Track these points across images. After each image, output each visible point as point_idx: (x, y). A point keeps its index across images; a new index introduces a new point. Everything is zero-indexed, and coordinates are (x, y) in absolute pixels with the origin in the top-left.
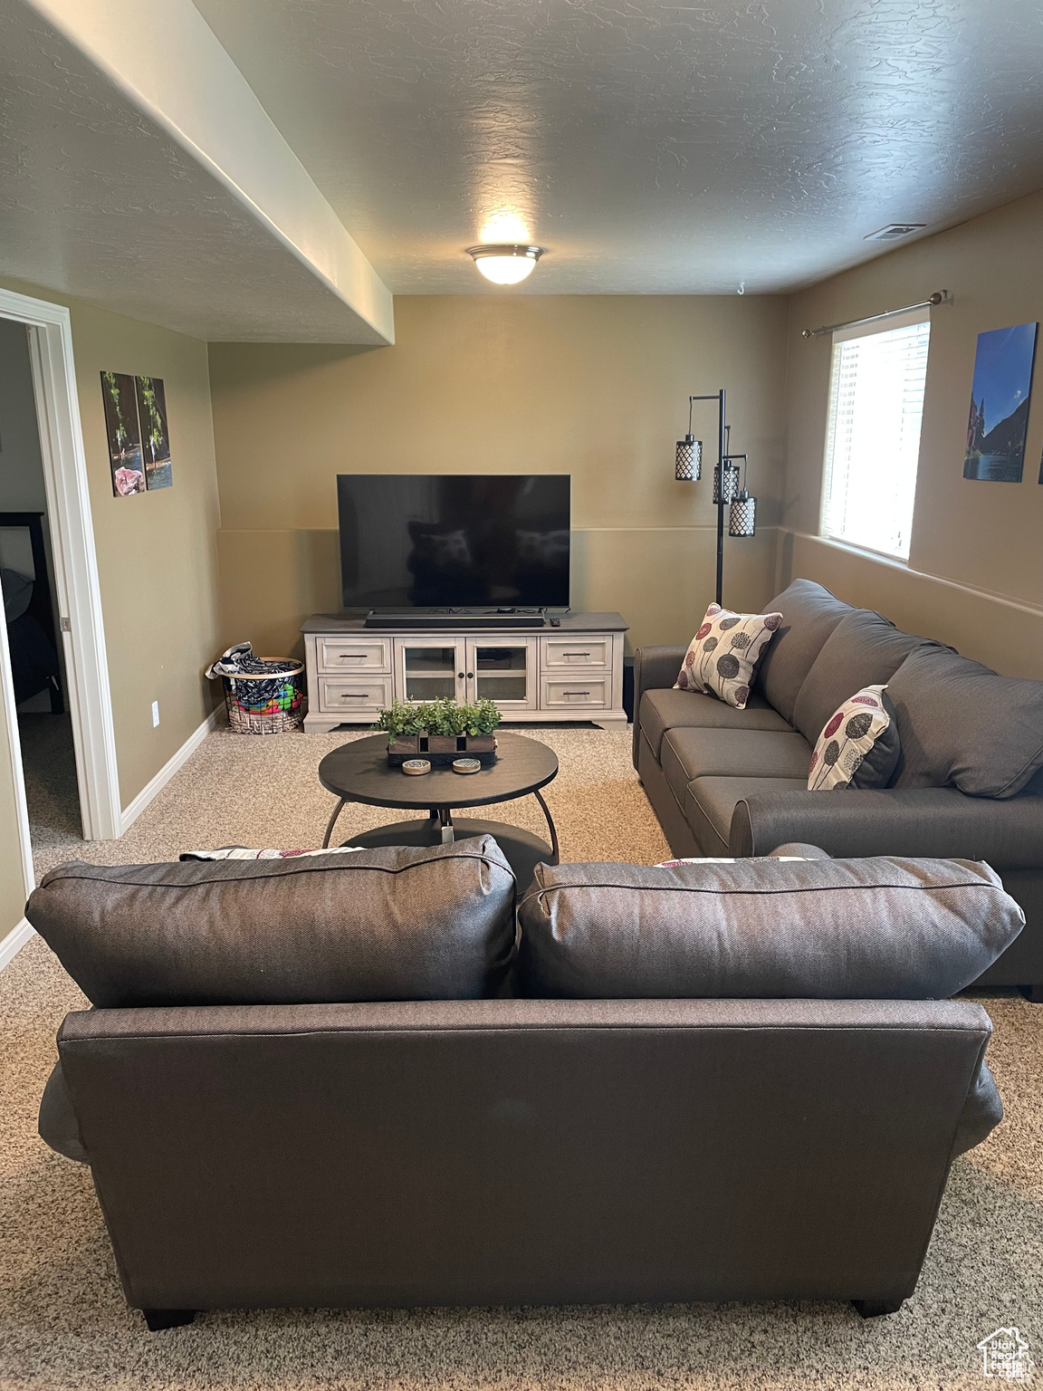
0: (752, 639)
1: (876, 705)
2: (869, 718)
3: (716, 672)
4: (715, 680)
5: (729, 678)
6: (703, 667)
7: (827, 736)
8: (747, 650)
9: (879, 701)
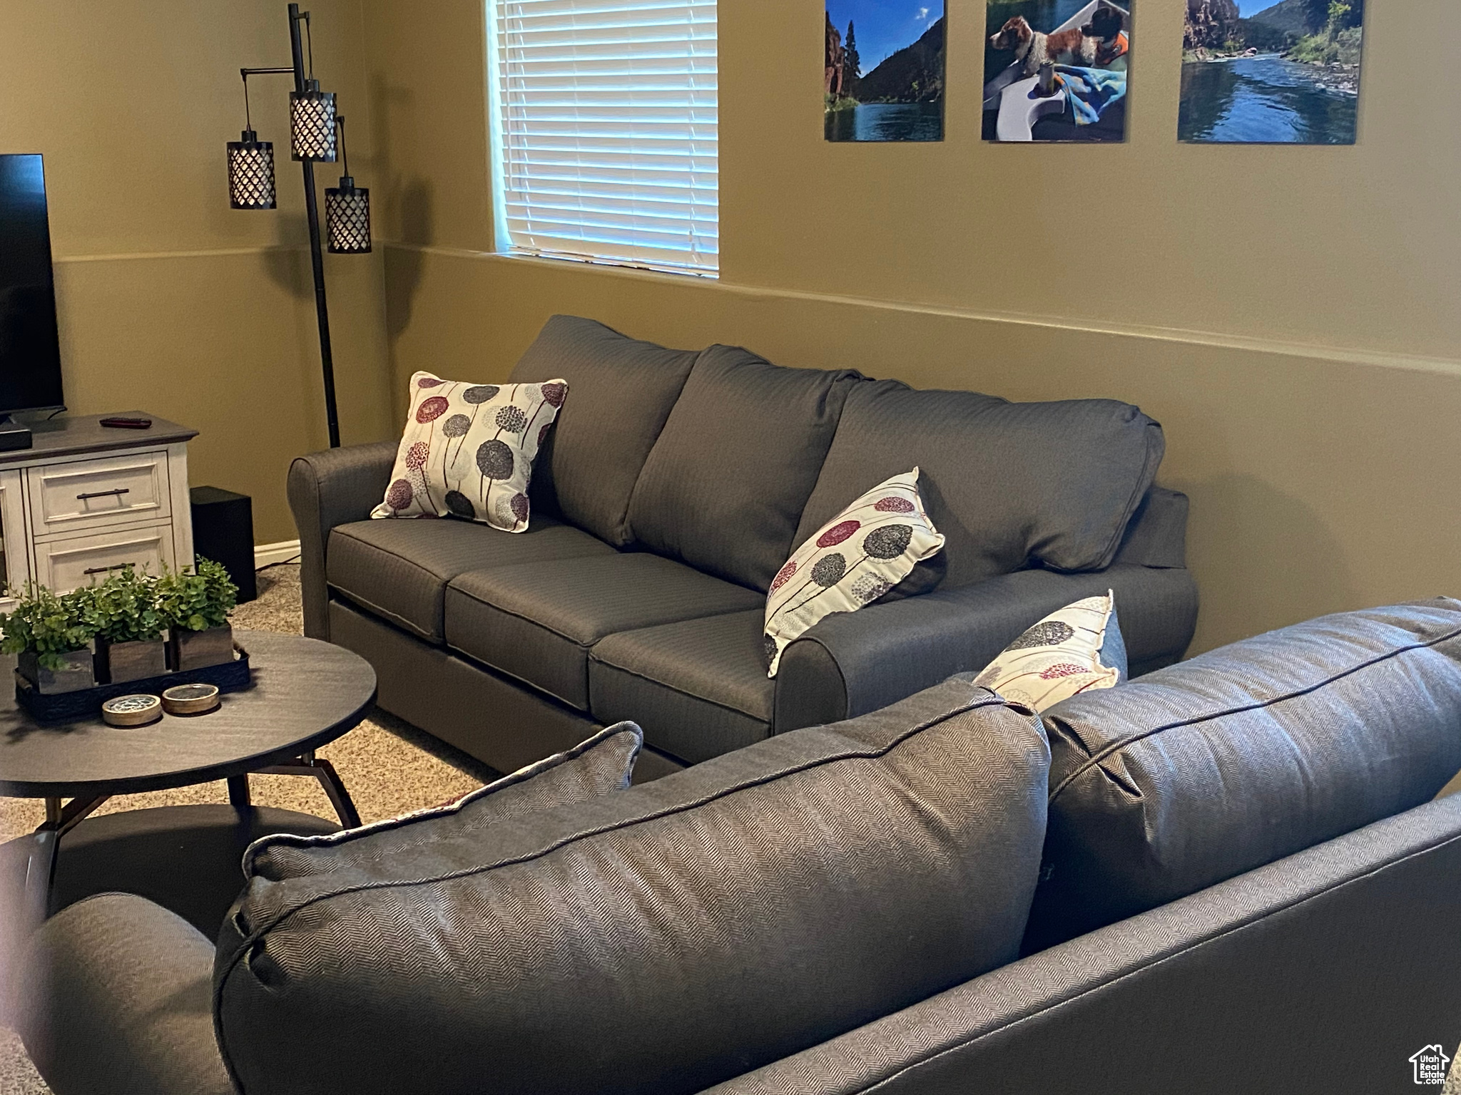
0: (529, 416)
1: (911, 508)
2: (906, 531)
3: (475, 471)
4: (474, 485)
5: (498, 478)
6: (448, 465)
7: (821, 544)
8: (522, 435)
9: (917, 503)
